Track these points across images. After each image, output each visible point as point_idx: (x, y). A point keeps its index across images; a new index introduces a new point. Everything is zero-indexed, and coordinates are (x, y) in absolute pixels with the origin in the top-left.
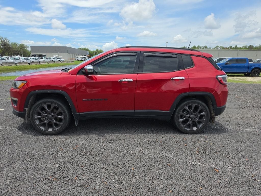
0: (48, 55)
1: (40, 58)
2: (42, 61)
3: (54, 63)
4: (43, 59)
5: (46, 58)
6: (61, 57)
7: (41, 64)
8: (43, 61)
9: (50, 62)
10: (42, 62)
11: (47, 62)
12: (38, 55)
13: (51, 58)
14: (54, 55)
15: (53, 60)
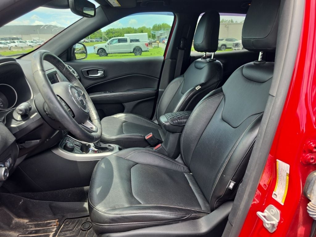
0: (25, 38)
1: (12, 42)
2: (14, 46)
3: (32, 48)
4: (16, 44)
5: (21, 42)
6: (43, 40)
7: (13, 50)
8: (16, 46)
9: (26, 47)
10: (14, 48)
11: (22, 47)
12: (10, 38)
13: (28, 41)
14: (33, 38)
15: (31, 44)
